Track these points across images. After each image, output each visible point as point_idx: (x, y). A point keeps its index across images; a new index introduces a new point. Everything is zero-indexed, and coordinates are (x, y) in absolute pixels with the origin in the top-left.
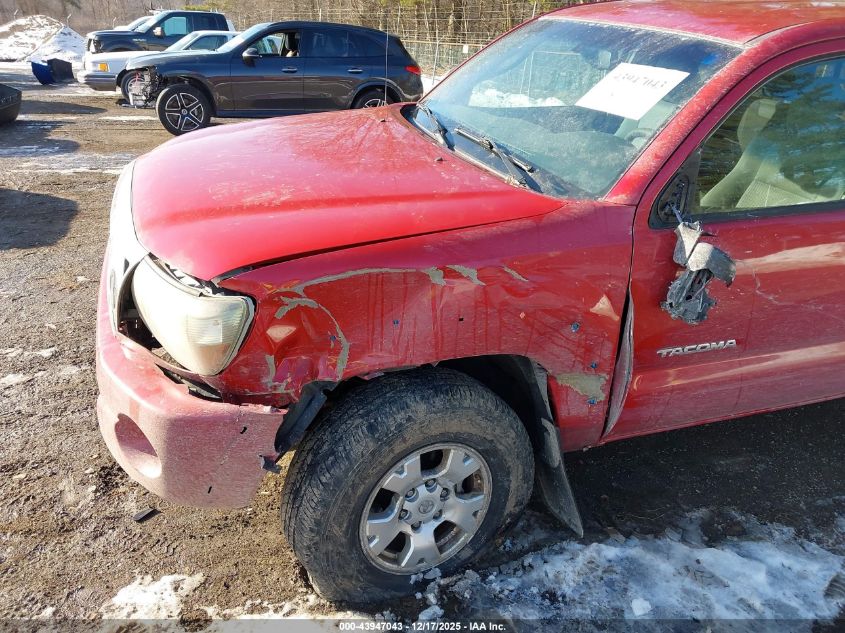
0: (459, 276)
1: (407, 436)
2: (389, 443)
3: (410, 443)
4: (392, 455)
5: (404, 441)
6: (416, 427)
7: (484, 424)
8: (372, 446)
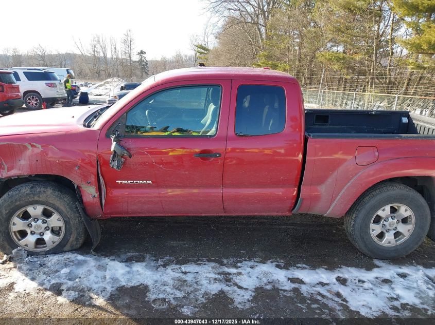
0: (35, 147)
1: (41, 196)
2: (34, 194)
3: (40, 199)
4: (33, 199)
5: (39, 197)
6: (45, 195)
7: (68, 210)
8: (28, 192)
